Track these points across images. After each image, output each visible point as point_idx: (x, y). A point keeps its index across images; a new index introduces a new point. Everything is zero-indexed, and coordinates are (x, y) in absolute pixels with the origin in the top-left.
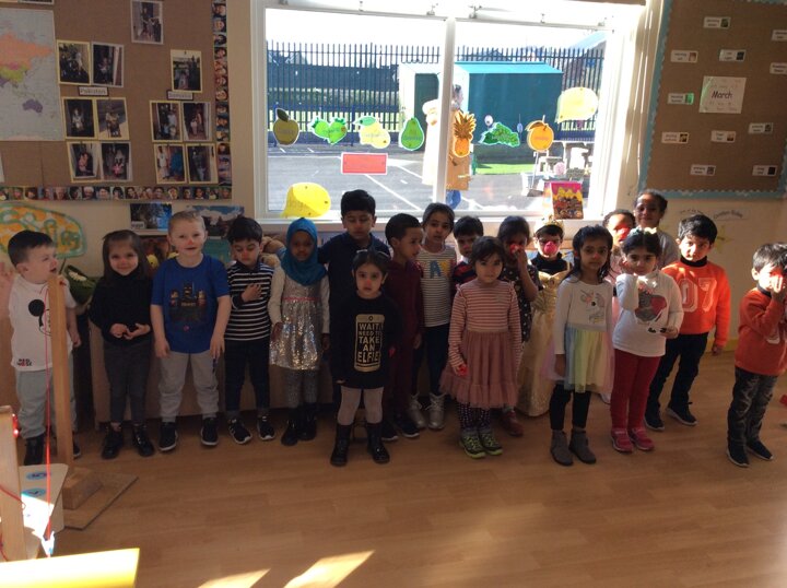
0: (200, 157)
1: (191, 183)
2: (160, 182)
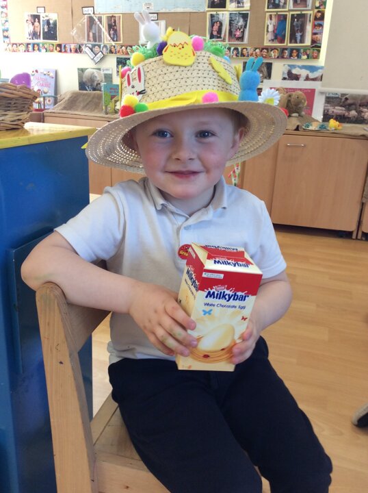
0: (300, 23)
1: (289, 45)
2: (267, 43)
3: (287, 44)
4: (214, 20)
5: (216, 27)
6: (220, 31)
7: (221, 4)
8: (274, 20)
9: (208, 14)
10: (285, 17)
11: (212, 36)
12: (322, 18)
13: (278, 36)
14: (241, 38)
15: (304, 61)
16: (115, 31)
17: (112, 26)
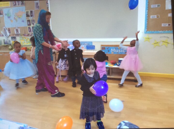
4: (29, 28)
5: (30, 30)
6: (31, 30)
7: (30, 25)
9: (28, 27)
11: (29, 32)
16: (10, 31)
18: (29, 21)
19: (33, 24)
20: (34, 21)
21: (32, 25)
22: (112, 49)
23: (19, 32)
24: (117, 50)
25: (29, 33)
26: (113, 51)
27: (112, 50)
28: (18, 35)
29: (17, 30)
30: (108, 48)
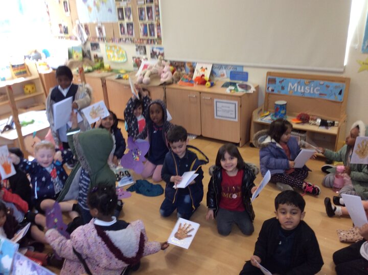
0: (152, 28)
2: (141, 37)
3: (149, 37)
4: (121, 25)
5: (122, 29)
7: (123, 18)
8: (143, 26)
10: (146, 25)
11: (122, 34)
12: (159, 25)
13: (145, 33)
14: (132, 34)
15: (156, 45)
16: (88, 31)
17: (86, 29)
18: (120, 10)
19: (129, 18)
20: (129, 10)
21: (126, 21)
22: (290, 84)
23: (104, 34)
24: (303, 88)
25: (121, 36)
26: (293, 88)
27: (290, 87)
28: (102, 39)
29: (100, 29)
30: (283, 81)
